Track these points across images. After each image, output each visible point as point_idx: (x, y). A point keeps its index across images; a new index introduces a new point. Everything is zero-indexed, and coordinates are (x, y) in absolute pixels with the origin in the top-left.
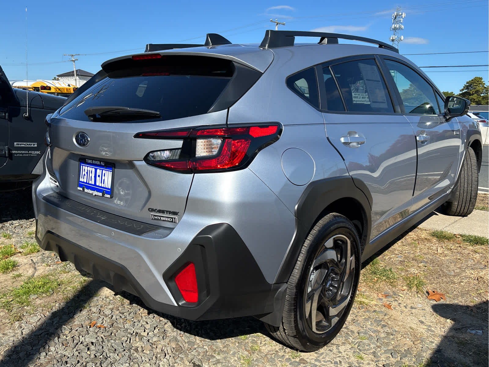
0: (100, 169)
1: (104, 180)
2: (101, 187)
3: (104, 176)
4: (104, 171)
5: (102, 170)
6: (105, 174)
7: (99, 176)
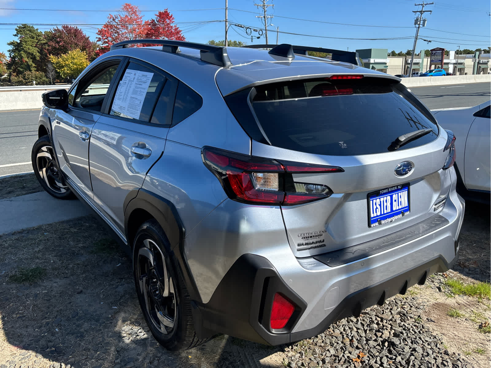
0: (396, 194)
1: (401, 202)
2: (399, 209)
3: (401, 198)
4: (399, 194)
5: (398, 193)
6: (401, 196)
7: (395, 201)
